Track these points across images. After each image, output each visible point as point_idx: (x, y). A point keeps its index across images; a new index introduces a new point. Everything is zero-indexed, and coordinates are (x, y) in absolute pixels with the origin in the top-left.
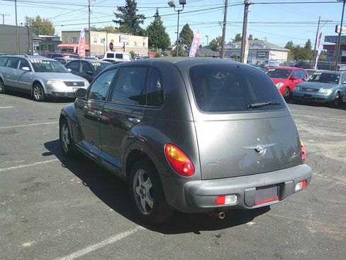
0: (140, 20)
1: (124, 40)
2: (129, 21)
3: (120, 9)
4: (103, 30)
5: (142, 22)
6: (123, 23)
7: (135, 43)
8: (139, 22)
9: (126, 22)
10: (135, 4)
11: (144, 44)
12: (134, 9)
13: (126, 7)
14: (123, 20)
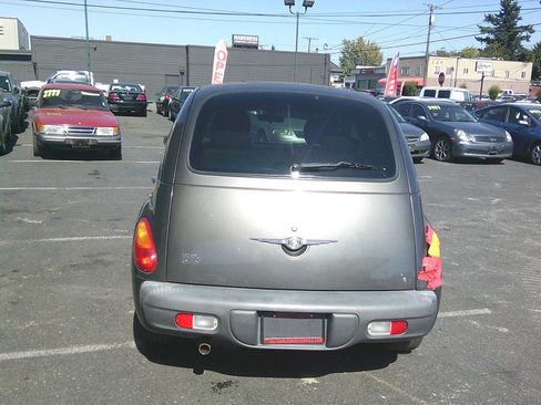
0: (524, 34)
1: (484, 69)
2: (504, 37)
3: (489, 19)
4: (454, 55)
5: (527, 38)
6: (492, 41)
7: (508, 73)
8: (522, 38)
9: (498, 39)
10: (518, 9)
11: (523, 75)
12: (515, 16)
13: (501, 15)
14: (492, 37)
